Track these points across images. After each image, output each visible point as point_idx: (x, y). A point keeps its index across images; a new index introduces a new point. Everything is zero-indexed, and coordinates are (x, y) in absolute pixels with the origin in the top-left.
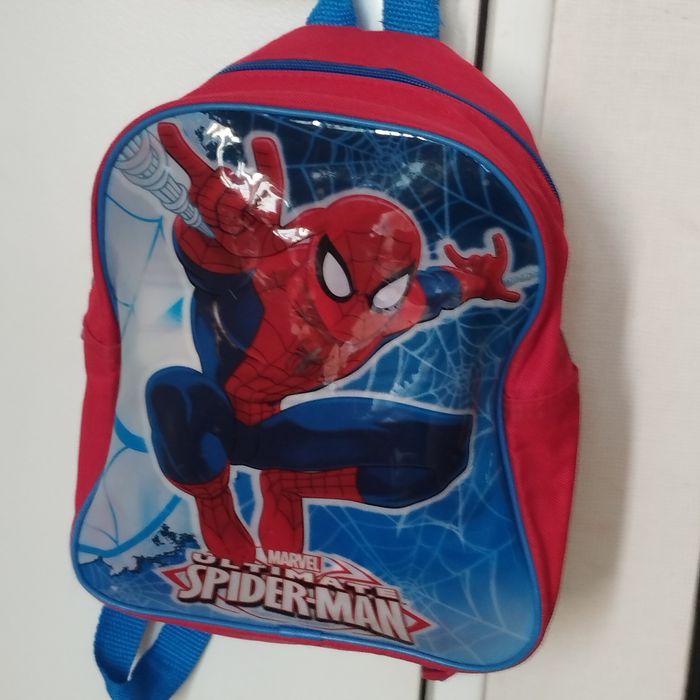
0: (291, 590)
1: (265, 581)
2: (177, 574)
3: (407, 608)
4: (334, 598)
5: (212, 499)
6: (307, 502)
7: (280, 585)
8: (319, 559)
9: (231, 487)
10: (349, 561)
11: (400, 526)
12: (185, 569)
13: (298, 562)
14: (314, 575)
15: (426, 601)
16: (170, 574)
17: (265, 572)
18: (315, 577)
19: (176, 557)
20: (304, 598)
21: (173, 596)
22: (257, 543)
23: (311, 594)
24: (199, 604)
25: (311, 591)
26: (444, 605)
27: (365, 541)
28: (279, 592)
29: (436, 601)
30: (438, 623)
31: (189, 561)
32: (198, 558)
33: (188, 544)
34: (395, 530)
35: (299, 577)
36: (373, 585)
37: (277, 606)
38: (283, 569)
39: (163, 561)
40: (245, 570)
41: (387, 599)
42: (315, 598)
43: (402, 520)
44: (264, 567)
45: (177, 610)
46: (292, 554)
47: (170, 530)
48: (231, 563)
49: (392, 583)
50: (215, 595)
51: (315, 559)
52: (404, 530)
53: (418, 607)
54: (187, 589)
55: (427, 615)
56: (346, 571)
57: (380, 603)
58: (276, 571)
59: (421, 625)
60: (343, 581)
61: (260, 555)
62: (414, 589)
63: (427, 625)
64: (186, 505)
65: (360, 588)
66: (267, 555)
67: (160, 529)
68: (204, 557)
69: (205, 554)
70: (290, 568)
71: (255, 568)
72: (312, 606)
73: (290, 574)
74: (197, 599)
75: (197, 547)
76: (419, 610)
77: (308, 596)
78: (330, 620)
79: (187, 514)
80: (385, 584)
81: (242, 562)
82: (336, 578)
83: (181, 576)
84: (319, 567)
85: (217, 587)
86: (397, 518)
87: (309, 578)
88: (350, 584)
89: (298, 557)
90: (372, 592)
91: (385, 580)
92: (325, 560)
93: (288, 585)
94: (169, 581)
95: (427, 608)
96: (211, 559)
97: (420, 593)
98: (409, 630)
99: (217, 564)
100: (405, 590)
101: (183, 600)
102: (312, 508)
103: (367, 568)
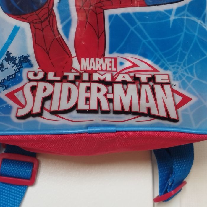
0: (96, 90)
1: (78, 87)
2: (16, 94)
3: (176, 88)
4: (126, 91)
5: (42, 22)
6: (108, 13)
7: (88, 89)
8: (116, 59)
9: (55, 9)
10: (137, 56)
11: (172, 18)
12: (22, 88)
13: (101, 66)
14: (112, 74)
15: (189, 79)
16: (11, 96)
17: (78, 78)
18: (113, 77)
19: (16, 78)
20: (105, 95)
21: (13, 116)
22: (74, 54)
23: (110, 91)
24: (31, 119)
25: (110, 88)
26: (201, 81)
27: (148, 36)
28: (88, 95)
29: (196, 78)
30: (197, 97)
31: (25, 80)
32: (31, 76)
33: (24, 65)
34: (169, 21)
35: (102, 78)
36: (153, 73)
37: (86, 107)
38: (91, 73)
39: (6, 84)
40: (64, 79)
41: (162, 84)
42: (113, 93)
43: (174, 13)
44: (77, 74)
45: (15, 128)
46: (97, 59)
47: (11, 56)
48: (55, 75)
49: (166, 69)
50: (42, 108)
51: (113, 60)
52: (175, 20)
53: (184, 85)
54: (23, 106)
55: (190, 91)
56: (135, 65)
57: (158, 88)
58: (86, 77)
59: (186, 100)
60: (132, 74)
61: (75, 64)
62: (180, 71)
63: (190, 99)
64: (23, 31)
65: (144, 78)
66: (80, 63)
67: (5, 56)
68: (35, 74)
69: (37, 71)
70: (96, 72)
71: (71, 76)
72: (110, 100)
73: (95, 77)
74: (30, 114)
75: (31, 66)
76: (184, 88)
77: (108, 92)
78: (123, 112)
79: (24, 39)
80: (162, 71)
81: (63, 73)
82: (127, 73)
83: (19, 95)
84: (116, 66)
85: (45, 99)
86: (170, 11)
87: (108, 78)
88: (137, 76)
89: (101, 61)
90: (152, 79)
91: (162, 66)
92: (119, 60)
93: (94, 87)
94: (10, 102)
95: (190, 85)
96: (41, 75)
97: (185, 73)
98: (177, 107)
99: (44, 79)
100: (175, 73)
101: (19, 118)
102: (111, 17)
103: (149, 59)
